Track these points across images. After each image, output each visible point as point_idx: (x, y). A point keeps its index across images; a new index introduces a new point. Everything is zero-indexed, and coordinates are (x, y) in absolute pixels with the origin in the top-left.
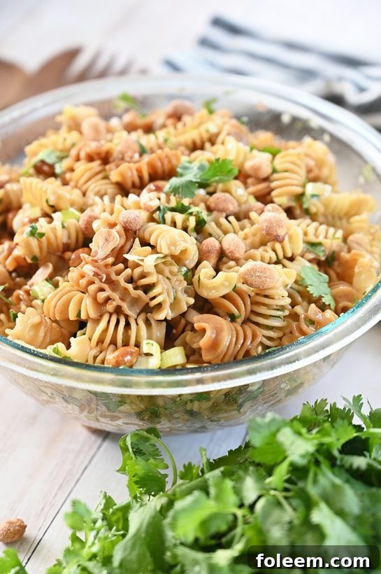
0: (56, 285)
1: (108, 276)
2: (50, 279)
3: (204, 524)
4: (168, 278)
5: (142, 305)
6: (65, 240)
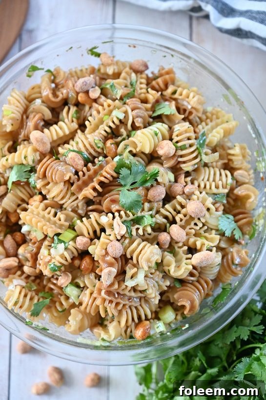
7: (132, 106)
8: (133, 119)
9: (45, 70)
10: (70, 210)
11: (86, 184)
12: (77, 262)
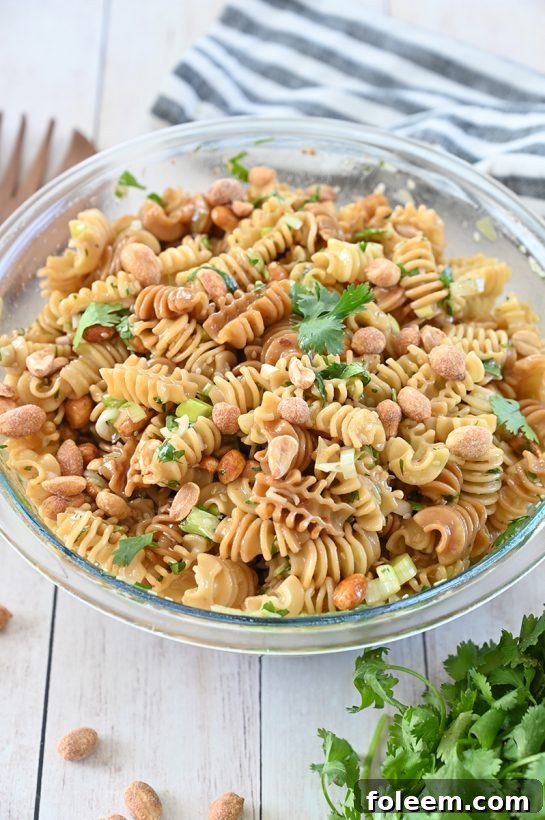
2: (202, 504)
4: (366, 475)
5: (345, 517)
7: (314, 210)
8: (319, 229)
9: (148, 192)
10: (199, 370)
11: (229, 316)
12: (211, 464)
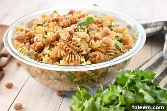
0: (51, 50)
1: (68, 44)
2: (49, 49)
3: (110, 98)
4: (83, 44)
5: (77, 51)
6: (52, 39)
